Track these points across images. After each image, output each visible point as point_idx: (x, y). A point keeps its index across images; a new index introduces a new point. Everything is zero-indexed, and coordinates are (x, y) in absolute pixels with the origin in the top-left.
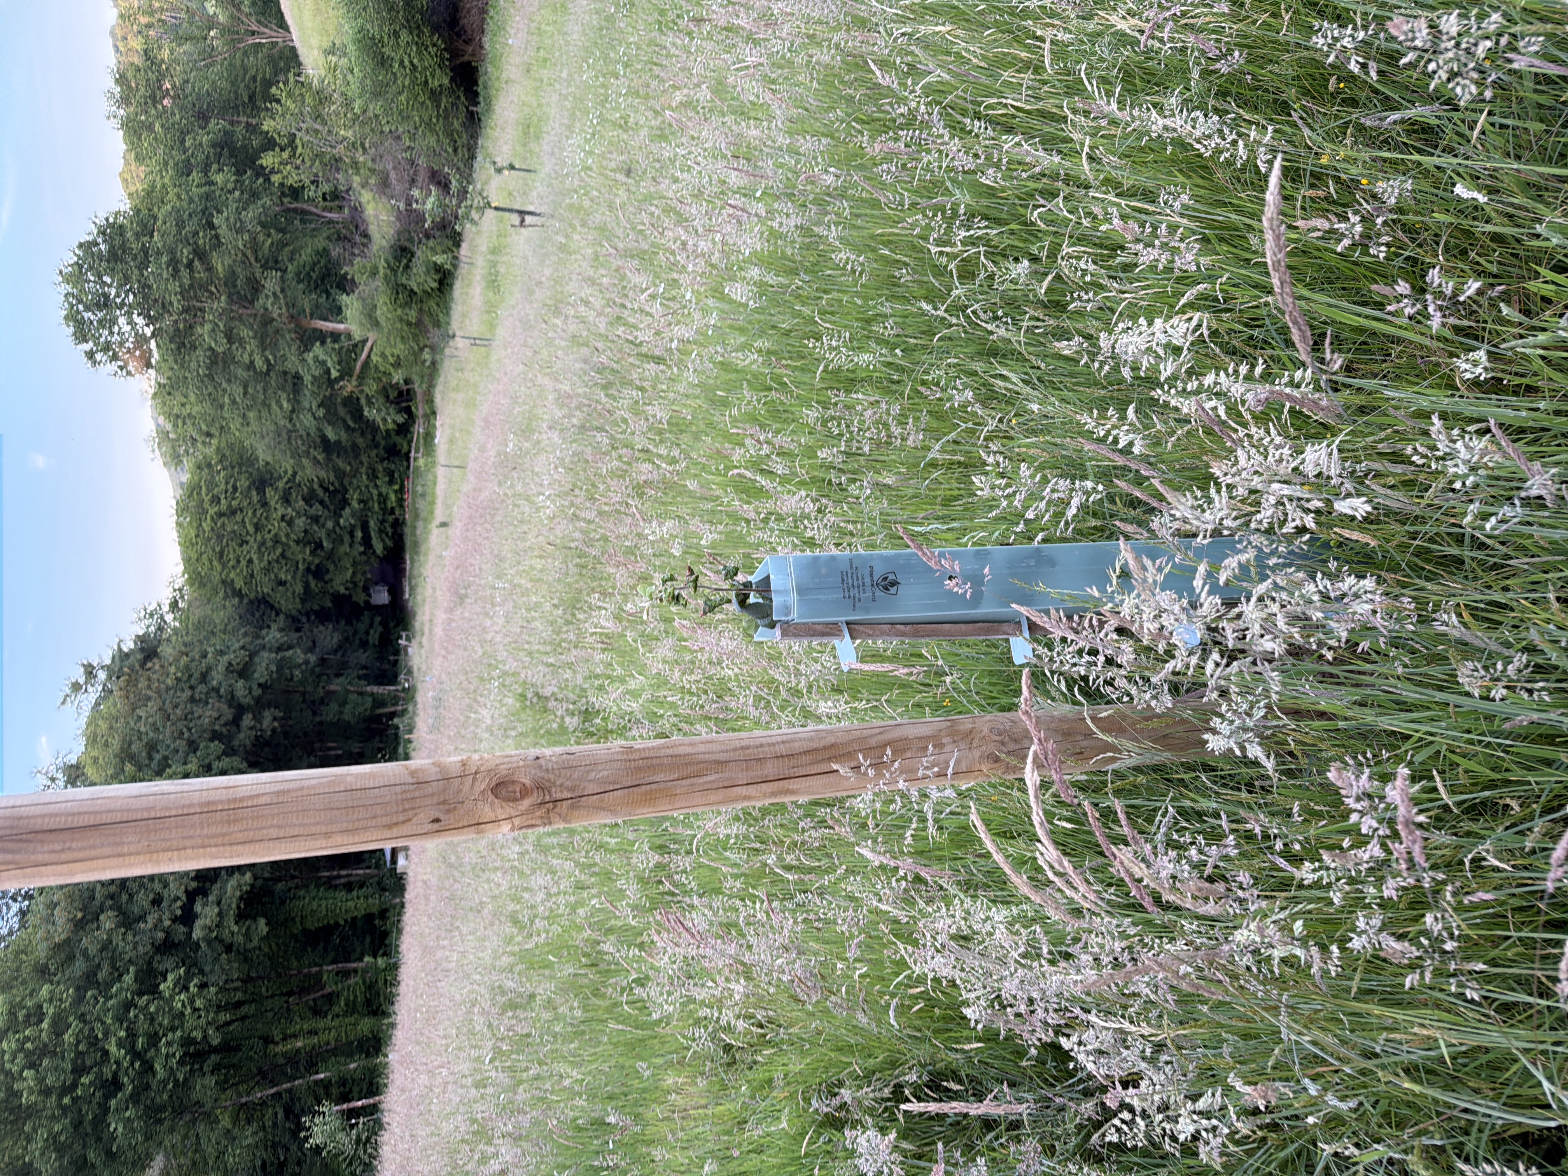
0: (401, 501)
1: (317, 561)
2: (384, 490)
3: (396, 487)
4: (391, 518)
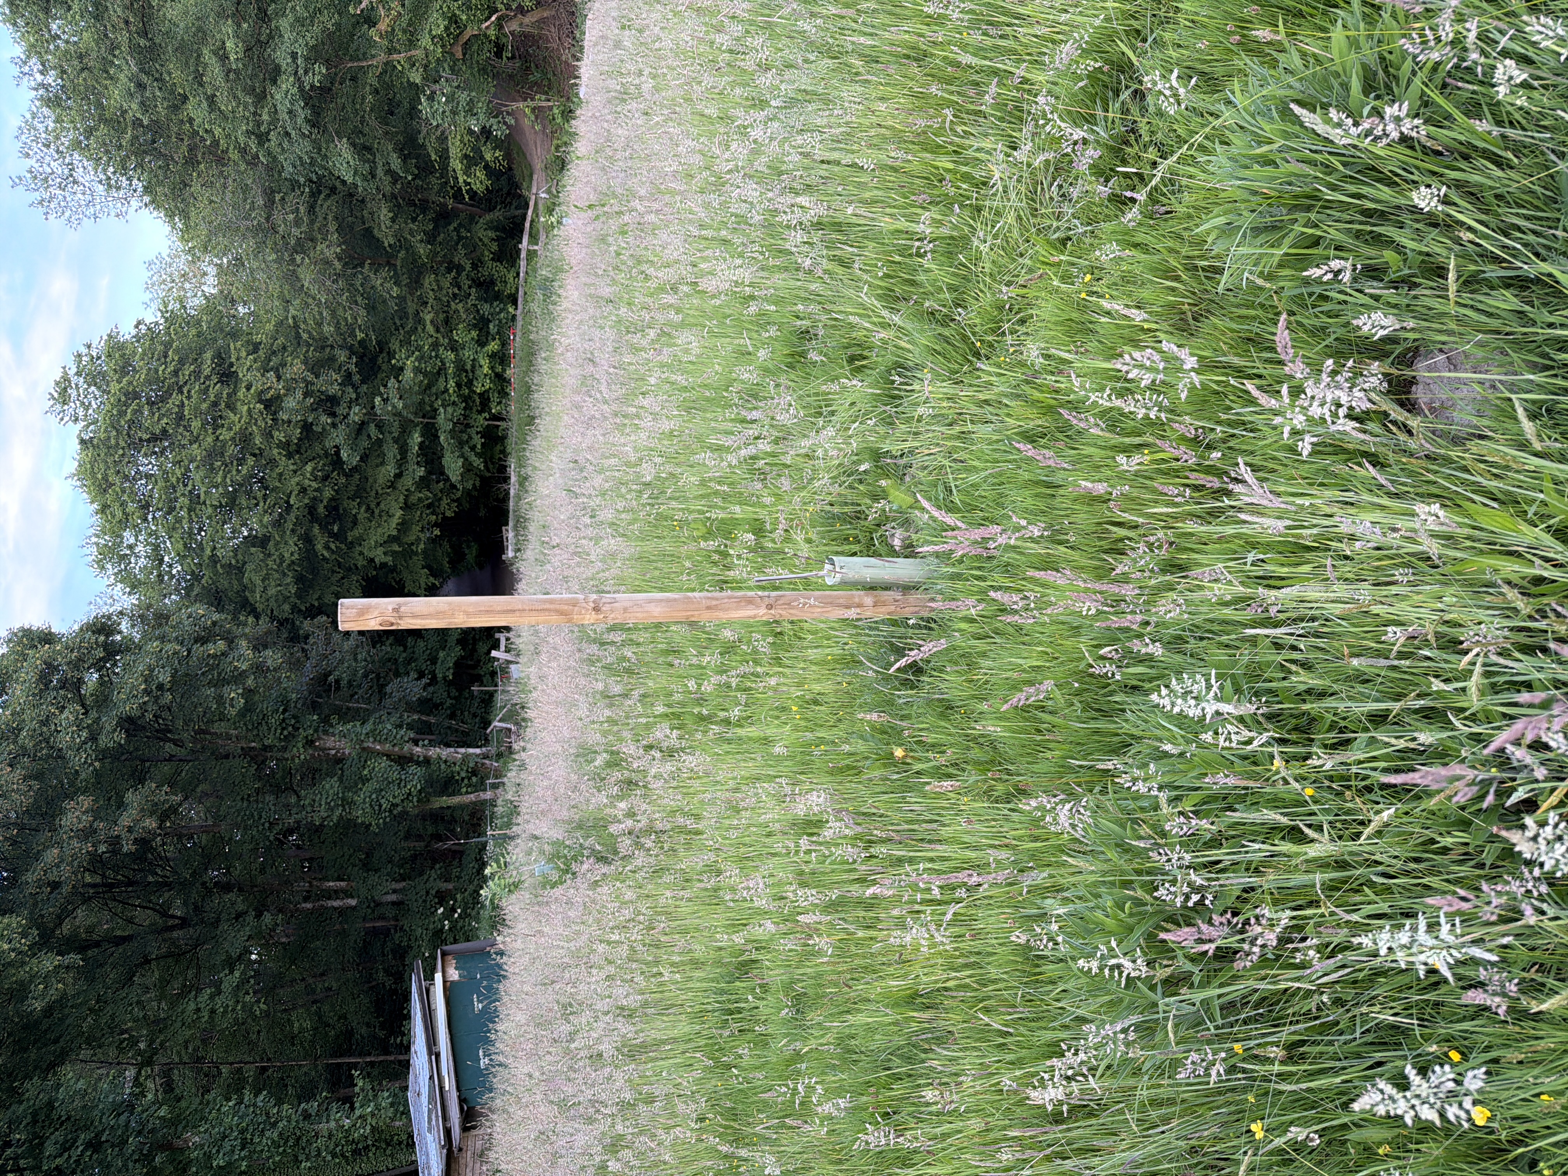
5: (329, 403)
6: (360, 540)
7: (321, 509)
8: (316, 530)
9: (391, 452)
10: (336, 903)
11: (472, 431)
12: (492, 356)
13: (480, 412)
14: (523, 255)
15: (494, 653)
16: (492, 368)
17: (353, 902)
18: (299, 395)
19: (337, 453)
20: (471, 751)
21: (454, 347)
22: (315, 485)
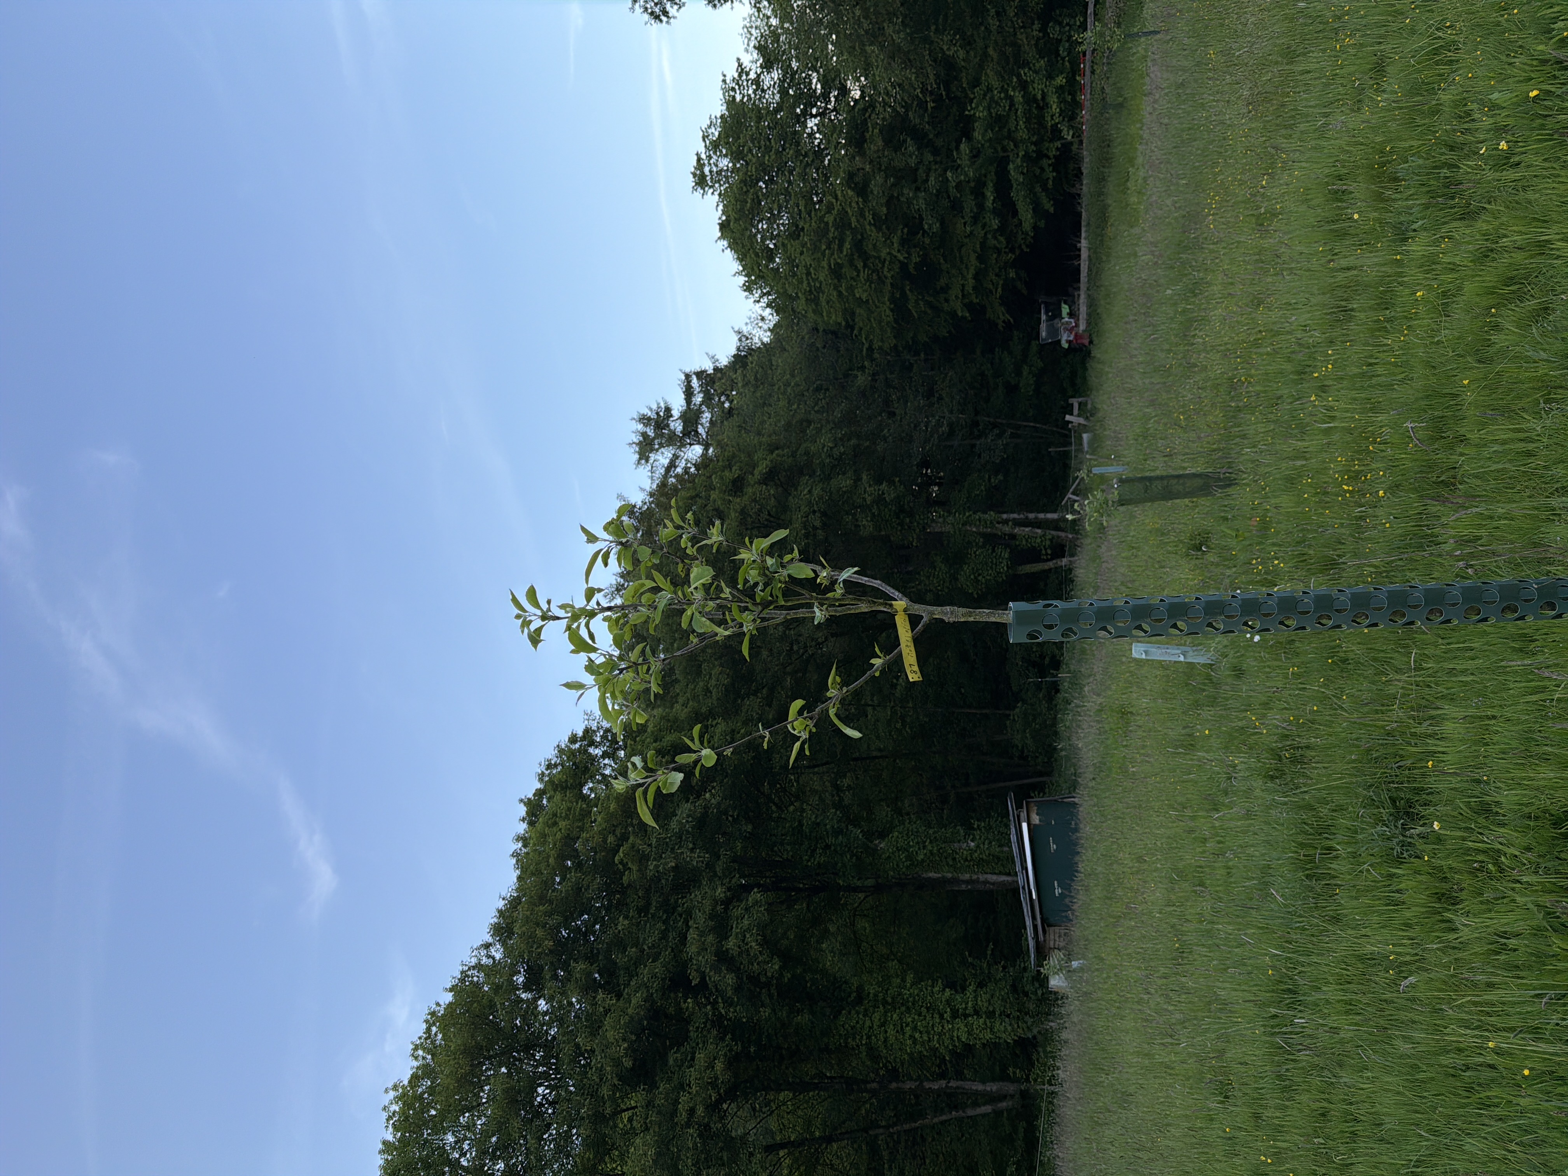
0: (1071, 111)
1: (915, 259)
2: (1037, 88)
3: (1060, 80)
4: (1053, 148)
5: (908, 174)
7: (909, 271)
8: (908, 286)
9: (969, 204)
11: (1044, 165)
12: (1060, 89)
15: (1068, 419)
16: (1061, 101)
22: (903, 253)
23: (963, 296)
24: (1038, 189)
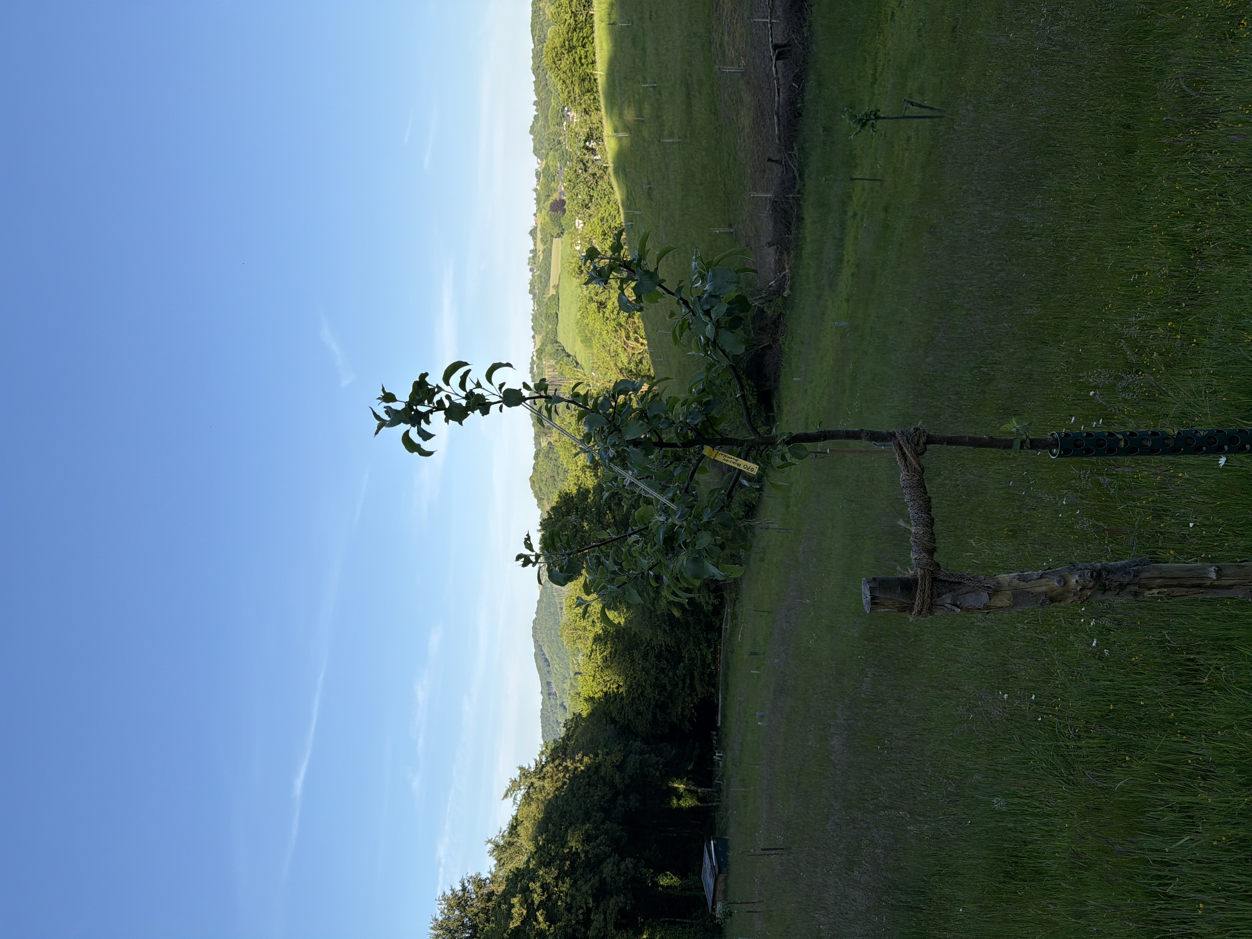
4: (708, 671)
5: (662, 670)
6: (670, 713)
7: (659, 703)
8: (658, 710)
9: (681, 685)
10: (671, 835)
11: (705, 675)
12: (712, 652)
13: (708, 669)
14: (723, 629)
15: (714, 757)
16: (712, 656)
17: (675, 835)
18: (654, 670)
19: (665, 686)
20: (709, 789)
21: (700, 650)
22: (658, 697)
23: (677, 716)
24: (703, 683)
